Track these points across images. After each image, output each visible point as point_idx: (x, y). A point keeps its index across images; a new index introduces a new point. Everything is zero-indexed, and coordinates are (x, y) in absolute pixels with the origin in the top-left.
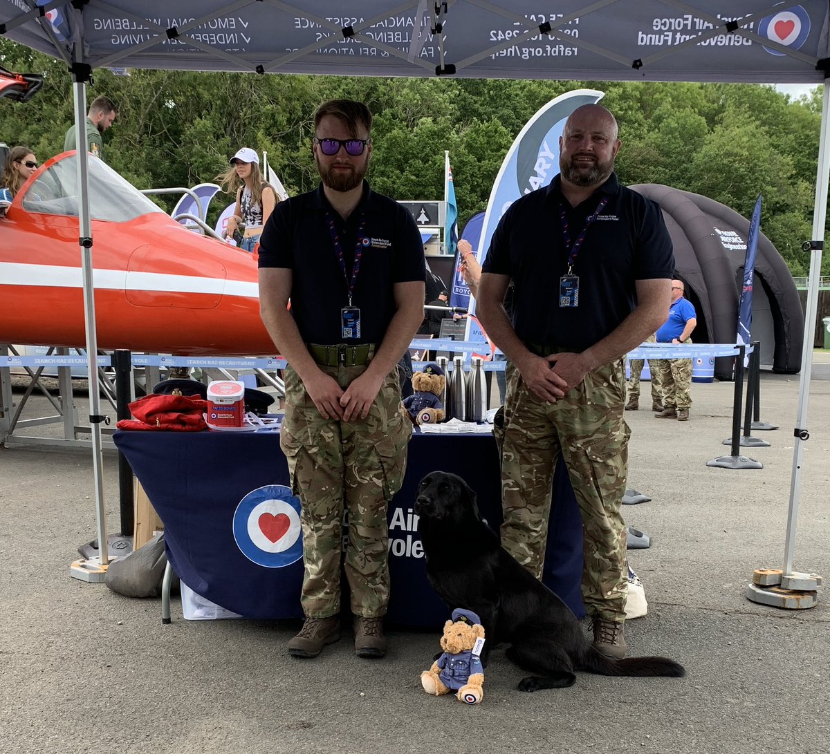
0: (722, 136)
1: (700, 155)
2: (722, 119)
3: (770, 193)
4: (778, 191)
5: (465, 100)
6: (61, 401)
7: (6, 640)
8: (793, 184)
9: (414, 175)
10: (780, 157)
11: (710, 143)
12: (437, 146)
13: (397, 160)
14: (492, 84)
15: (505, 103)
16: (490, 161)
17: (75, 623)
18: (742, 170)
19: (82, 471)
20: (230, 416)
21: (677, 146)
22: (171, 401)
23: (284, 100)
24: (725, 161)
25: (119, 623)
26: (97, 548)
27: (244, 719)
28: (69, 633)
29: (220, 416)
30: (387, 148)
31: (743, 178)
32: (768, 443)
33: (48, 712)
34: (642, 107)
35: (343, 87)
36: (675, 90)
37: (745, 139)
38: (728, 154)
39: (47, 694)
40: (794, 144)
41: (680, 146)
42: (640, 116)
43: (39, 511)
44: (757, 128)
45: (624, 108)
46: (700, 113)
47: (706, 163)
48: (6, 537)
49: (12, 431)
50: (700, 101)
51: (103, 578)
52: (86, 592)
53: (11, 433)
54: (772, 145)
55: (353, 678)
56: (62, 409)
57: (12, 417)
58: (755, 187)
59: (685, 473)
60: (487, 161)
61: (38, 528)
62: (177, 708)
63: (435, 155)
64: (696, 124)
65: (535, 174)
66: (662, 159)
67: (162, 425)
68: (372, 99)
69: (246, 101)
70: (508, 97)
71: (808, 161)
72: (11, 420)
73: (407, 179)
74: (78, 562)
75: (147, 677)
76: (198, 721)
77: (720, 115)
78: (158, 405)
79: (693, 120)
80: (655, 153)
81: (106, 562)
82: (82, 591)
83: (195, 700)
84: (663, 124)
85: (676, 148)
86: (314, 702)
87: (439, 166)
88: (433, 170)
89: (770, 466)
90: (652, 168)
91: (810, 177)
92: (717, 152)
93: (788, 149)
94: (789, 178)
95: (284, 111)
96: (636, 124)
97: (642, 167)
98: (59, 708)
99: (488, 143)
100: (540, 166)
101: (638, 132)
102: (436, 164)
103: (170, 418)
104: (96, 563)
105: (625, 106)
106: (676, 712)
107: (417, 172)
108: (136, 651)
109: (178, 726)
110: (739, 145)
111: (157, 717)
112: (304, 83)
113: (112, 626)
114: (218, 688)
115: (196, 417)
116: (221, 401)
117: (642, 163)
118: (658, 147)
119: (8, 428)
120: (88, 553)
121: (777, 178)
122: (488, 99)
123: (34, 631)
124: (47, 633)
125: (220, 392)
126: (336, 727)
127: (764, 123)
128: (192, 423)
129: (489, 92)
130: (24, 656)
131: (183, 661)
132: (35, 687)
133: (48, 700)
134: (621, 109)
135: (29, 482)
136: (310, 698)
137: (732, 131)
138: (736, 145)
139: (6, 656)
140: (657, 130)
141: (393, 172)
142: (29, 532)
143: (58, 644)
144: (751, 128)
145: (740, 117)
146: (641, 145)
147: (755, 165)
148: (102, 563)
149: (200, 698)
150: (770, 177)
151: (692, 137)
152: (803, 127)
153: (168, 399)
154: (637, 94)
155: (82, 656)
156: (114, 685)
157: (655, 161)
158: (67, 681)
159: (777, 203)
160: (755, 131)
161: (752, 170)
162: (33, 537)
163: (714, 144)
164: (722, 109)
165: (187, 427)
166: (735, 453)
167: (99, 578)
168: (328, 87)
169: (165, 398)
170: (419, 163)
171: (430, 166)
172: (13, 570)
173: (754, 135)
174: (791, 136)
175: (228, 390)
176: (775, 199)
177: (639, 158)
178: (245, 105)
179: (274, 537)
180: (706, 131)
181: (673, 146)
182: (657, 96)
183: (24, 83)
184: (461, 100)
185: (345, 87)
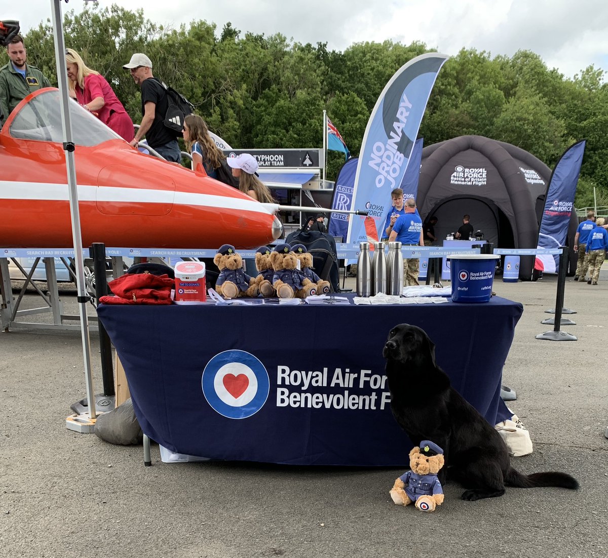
0: (515, 105)
1: (499, 120)
2: (515, 93)
3: (548, 147)
4: (554, 146)
5: (331, 77)
6: (50, 296)
7: (17, 482)
8: (565, 141)
9: (297, 134)
10: (556, 121)
11: (506, 111)
12: (311, 112)
13: (284, 123)
14: (351, 65)
15: (360, 80)
16: (350, 123)
17: (73, 466)
18: (529, 131)
19: (69, 348)
20: (195, 292)
21: (483, 113)
22: (145, 279)
23: (200, 77)
24: (518, 124)
25: (110, 465)
26: (87, 406)
27: (224, 547)
28: (69, 475)
29: (186, 291)
30: (277, 114)
31: (530, 137)
32: (574, 323)
33: (56, 544)
34: (457, 83)
35: (243, 67)
36: (482, 71)
37: (532, 107)
38: (519, 119)
39: (54, 527)
40: (565, 111)
41: (485, 113)
42: (456, 90)
43: (38, 377)
44: (540, 99)
45: (445, 84)
46: (500, 88)
47: (503, 126)
48: (13, 398)
49: (14, 318)
50: (500, 79)
51: (93, 430)
52: (80, 441)
53: (13, 321)
54: (550, 112)
55: (308, 510)
56: (50, 302)
57: (13, 308)
58: (538, 143)
59: (522, 344)
60: (348, 124)
61: (38, 390)
62: (166, 538)
63: (310, 119)
64: (497, 96)
65: (398, 120)
66: (472, 123)
67: (138, 299)
68: (264, 78)
69: (171, 79)
70: (363, 75)
71: (576, 124)
72: (13, 310)
73: (291, 137)
74: (72, 417)
75: (137, 511)
76: (185, 550)
77: (514, 90)
78: (134, 282)
79: (494, 93)
80: (467, 118)
81: (94, 416)
82: (76, 440)
83: (180, 531)
84: (473, 96)
85: (482, 114)
86: (281, 531)
87: (314, 127)
88: (309, 130)
89: (582, 339)
90: (465, 129)
91: (577, 136)
92: (512, 118)
93: (561, 115)
94: (562, 137)
95: (200, 86)
96: (454, 97)
97: (458, 129)
98: (65, 540)
99: (348, 110)
100: (402, 113)
101: (455, 103)
102: (311, 125)
103: (144, 294)
104: (86, 417)
105: (446, 82)
106: (584, 535)
107: (298, 132)
108: (126, 490)
109: (168, 554)
110: (527, 112)
111: (150, 547)
112: (214, 64)
113: (103, 469)
114: (198, 520)
115: (165, 292)
116: (186, 278)
117: (457, 126)
118: (469, 113)
119: (11, 316)
120: (78, 410)
121: (554, 136)
122: (348, 77)
123: (40, 473)
124: (51, 475)
125: (185, 271)
126: (303, 554)
127: (545, 95)
128: (163, 298)
129: (349, 72)
130: (33, 495)
131: (167, 497)
132: (42, 522)
133: (55, 533)
134: (443, 85)
135: (29, 356)
136: (276, 528)
137: (522, 101)
138: (524, 112)
139: (17, 495)
140: (468, 101)
141: (280, 131)
142: (31, 394)
143: (60, 484)
144: (536, 98)
145: (528, 91)
146: (457, 112)
147: (539, 127)
148: (91, 417)
149: (184, 529)
150: (549, 136)
151: (494, 106)
152: (572, 99)
153: (141, 277)
154: (454, 73)
155: (81, 494)
156: (110, 519)
157: (467, 124)
158: (70, 517)
159: (553, 155)
160: (538, 101)
161: (536, 131)
162: (35, 397)
163: (510, 110)
164: (515, 85)
165: (159, 301)
166: (557, 329)
167: (91, 430)
168: (232, 67)
169: (139, 276)
170: (299, 126)
171: (307, 127)
172: (20, 424)
173: (537, 105)
174: (564, 106)
175: (192, 269)
176: (552, 152)
177: (456, 122)
178: (171, 82)
179: (236, 393)
180: (504, 101)
181: (480, 113)
182: (470, 75)
183: (4, 28)
184: (329, 78)
185: (244, 68)
